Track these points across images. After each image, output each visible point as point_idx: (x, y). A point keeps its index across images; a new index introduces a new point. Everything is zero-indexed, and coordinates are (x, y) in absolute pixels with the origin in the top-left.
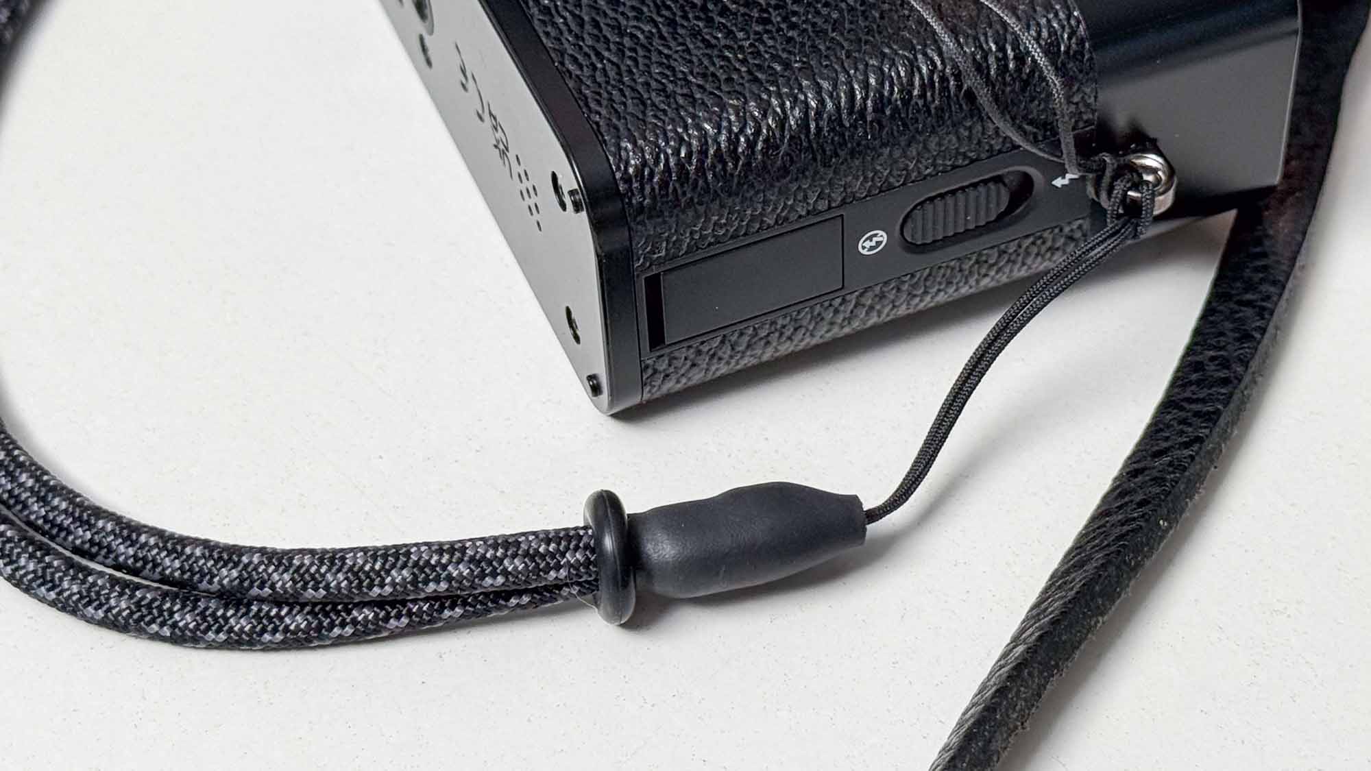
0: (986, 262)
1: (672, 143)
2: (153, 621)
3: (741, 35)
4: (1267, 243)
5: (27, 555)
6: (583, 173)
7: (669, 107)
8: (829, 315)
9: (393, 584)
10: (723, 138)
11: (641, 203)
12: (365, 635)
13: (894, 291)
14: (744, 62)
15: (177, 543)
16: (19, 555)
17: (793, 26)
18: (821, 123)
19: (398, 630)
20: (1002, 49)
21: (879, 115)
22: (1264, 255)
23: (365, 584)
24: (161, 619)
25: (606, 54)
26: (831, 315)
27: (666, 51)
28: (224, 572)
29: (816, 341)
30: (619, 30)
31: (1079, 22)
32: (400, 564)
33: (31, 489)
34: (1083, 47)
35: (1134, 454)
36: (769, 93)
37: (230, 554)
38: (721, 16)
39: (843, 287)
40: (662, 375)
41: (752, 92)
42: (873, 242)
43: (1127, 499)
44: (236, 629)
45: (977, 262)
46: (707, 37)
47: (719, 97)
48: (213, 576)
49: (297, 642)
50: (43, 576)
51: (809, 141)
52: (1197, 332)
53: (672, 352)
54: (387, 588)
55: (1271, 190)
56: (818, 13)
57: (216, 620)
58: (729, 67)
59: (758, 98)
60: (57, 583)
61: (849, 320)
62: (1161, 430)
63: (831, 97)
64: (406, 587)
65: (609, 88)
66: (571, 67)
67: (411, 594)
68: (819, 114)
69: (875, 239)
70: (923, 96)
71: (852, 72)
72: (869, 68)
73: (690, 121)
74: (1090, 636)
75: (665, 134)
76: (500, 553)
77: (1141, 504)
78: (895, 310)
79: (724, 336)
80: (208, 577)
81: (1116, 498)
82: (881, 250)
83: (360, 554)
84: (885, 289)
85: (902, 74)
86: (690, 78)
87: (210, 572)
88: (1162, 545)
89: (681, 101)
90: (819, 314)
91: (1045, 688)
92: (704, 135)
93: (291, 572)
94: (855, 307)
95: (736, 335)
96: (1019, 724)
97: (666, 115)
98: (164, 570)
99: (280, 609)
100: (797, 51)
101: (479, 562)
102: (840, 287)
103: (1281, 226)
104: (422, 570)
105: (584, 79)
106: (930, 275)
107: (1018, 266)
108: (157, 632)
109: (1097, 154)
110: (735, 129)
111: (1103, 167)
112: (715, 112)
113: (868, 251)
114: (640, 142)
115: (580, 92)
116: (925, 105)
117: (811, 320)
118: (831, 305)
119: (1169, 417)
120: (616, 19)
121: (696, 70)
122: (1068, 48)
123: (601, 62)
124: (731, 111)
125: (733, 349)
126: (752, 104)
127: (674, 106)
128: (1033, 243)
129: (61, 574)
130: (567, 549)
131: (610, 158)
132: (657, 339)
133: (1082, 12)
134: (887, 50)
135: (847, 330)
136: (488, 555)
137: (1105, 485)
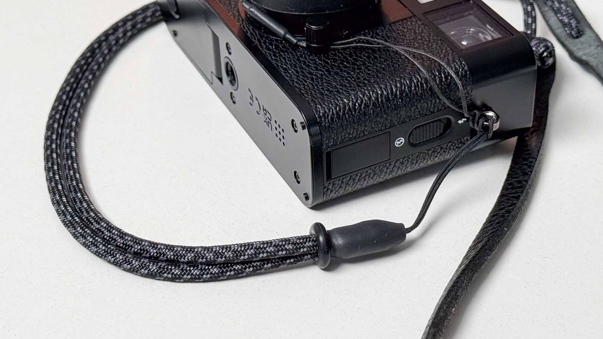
0: (436, 151)
1: (334, 105)
2: (165, 272)
3: (352, 73)
4: (529, 147)
5: (119, 254)
6: (305, 115)
7: (331, 94)
8: (385, 169)
9: (248, 254)
10: (350, 104)
11: (325, 125)
12: (237, 276)
13: (406, 161)
14: (355, 81)
15: (171, 247)
16: (116, 254)
17: (369, 70)
18: (383, 98)
19: (249, 273)
20: (440, 74)
21: (401, 96)
22: (529, 150)
23: (239, 255)
24: (168, 272)
25: (308, 81)
26: (386, 169)
27: (328, 79)
28: (189, 255)
29: (381, 180)
30: (310, 73)
31: (465, 66)
32: (250, 248)
33: (117, 235)
34: (467, 73)
35: (492, 211)
36: (365, 90)
37: (190, 249)
38: (345, 68)
39: (390, 159)
40: (330, 190)
41: (359, 89)
42: (400, 142)
43: (492, 223)
44: (194, 274)
45: (433, 151)
46: (341, 74)
47: (348, 91)
48: (185, 257)
49: (215, 278)
50: (125, 260)
51: (379, 104)
52: (509, 174)
53: (334, 182)
54: (246, 256)
55: (528, 129)
56: (377, 66)
57: (187, 271)
58: (349, 82)
59: (361, 91)
60: (131, 262)
61: (391, 172)
62: (501, 203)
63: (385, 90)
64: (252, 256)
65: (311, 90)
66: (296, 85)
67: (254, 258)
68: (382, 95)
69: (400, 141)
70: (415, 89)
71: (391, 82)
72: (397, 81)
73: (339, 99)
74: (486, 262)
75: (331, 102)
76: (284, 243)
77: (497, 223)
78: (407, 169)
79: (351, 176)
80: (183, 257)
81: (488, 223)
82: (402, 145)
83: (236, 246)
84: (403, 160)
85: (408, 82)
86: (337, 86)
87: (184, 255)
88: (506, 236)
89: (335, 93)
90: (382, 169)
91: (473, 277)
92: (344, 103)
93: (213, 253)
94: (394, 167)
95: (355, 176)
96: (466, 288)
97: (331, 97)
98: (168, 256)
99: (209, 267)
100: (372, 77)
101: (277, 246)
102: (389, 159)
103: (533, 142)
104: (258, 249)
105: (301, 88)
106: (418, 156)
107: (447, 153)
108: (167, 276)
109: (473, 111)
110: (354, 101)
111: (475, 114)
112: (347, 96)
113: (398, 145)
114: (323, 105)
115: (301, 92)
116: (416, 93)
117: (379, 171)
118: (385, 166)
119: (503, 199)
120: (310, 71)
121: (339, 84)
122: (462, 74)
123: (306, 83)
124: (352, 95)
125: (353, 181)
126: (359, 93)
127: (333, 94)
128: (452, 145)
129: (132, 259)
130: (306, 241)
131: (314, 110)
132: (329, 177)
133: (465, 62)
134: (402, 75)
135: (390, 176)
136: (280, 244)
137: (484, 220)
